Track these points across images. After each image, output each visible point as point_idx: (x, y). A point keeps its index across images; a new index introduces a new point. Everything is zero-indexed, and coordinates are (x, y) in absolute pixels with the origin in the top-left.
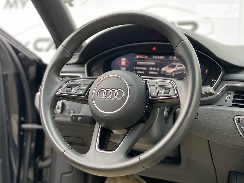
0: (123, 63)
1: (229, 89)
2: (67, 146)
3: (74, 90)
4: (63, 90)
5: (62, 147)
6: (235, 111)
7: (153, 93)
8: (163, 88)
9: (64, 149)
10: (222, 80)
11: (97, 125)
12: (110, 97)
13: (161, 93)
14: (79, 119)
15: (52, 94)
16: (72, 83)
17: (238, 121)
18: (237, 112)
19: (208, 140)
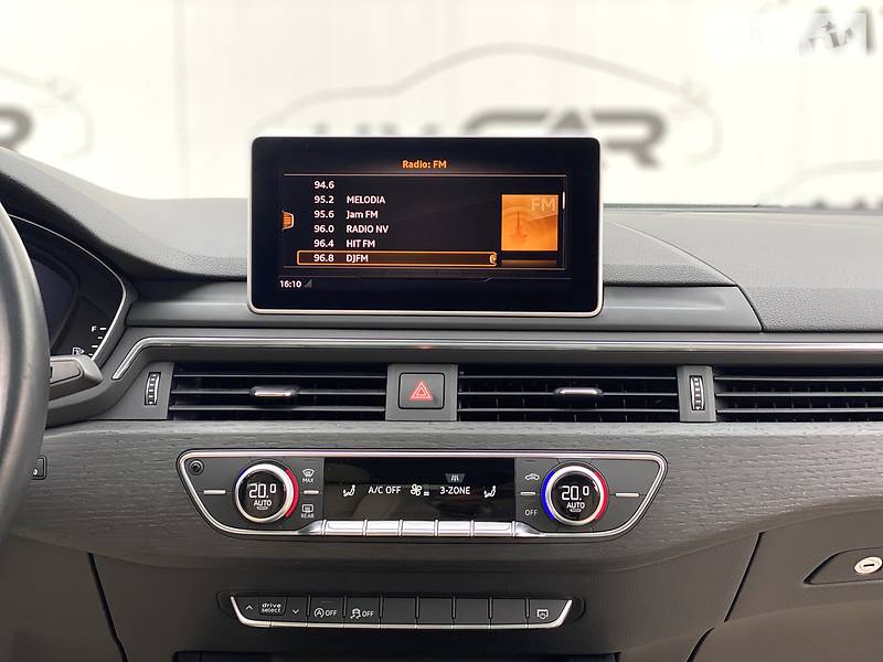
1: (153, 356)
6: (179, 436)
10: (128, 325)
17: (194, 470)
18: (188, 437)
19: (91, 556)
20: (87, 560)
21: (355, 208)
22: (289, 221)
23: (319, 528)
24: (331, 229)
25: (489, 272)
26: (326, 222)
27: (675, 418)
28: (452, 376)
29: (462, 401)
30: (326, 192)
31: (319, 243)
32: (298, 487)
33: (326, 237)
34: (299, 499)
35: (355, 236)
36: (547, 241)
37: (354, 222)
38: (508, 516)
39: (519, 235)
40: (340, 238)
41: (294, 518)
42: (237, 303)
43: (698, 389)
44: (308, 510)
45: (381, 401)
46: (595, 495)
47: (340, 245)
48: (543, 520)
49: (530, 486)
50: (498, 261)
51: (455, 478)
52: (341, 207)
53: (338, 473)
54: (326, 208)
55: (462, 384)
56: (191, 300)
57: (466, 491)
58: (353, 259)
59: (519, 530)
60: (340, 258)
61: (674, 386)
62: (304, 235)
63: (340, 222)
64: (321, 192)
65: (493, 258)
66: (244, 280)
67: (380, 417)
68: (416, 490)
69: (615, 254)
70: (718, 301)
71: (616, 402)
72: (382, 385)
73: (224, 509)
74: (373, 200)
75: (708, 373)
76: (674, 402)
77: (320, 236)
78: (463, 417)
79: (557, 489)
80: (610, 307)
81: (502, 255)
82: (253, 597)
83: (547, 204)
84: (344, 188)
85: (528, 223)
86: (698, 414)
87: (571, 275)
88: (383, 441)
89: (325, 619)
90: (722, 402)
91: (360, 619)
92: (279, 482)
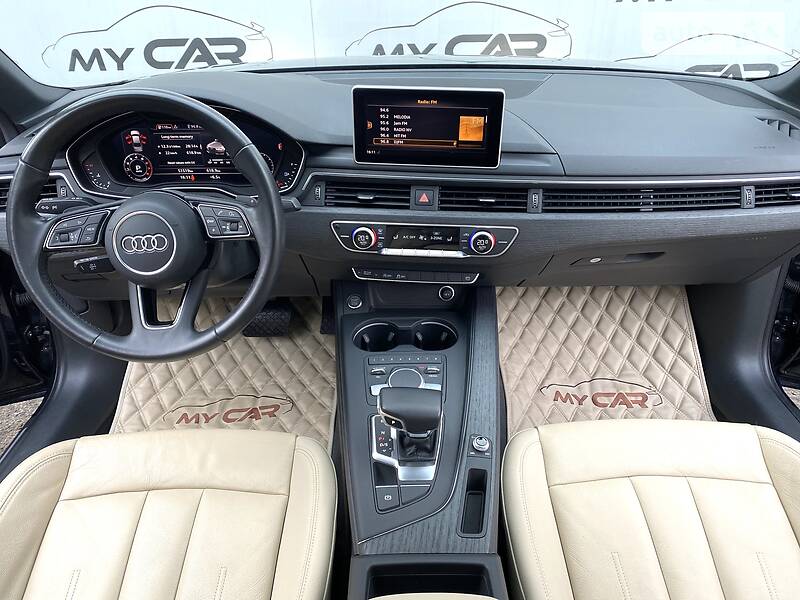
0: (136, 139)
1: (316, 179)
2: (95, 331)
3: (74, 237)
4: (54, 241)
5: (88, 336)
6: (329, 214)
9: (91, 338)
10: (305, 166)
11: (132, 286)
12: (145, 248)
13: (225, 229)
14: (92, 267)
15: (36, 250)
16: (65, 225)
17: (336, 227)
18: (334, 215)
19: (301, 256)
20: (298, 257)
21: (397, 120)
22: (370, 125)
23: (385, 251)
24: (388, 129)
25: (453, 149)
26: (385, 126)
27: (525, 211)
28: (437, 191)
29: (442, 202)
30: (385, 113)
31: (382, 135)
32: (377, 236)
33: (386, 133)
34: (377, 240)
35: (398, 132)
36: (478, 137)
37: (397, 127)
38: (455, 246)
39: (467, 135)
40: (392, 133)
41: (375, 247)
42: (349, 157)
43: (536, 198)
44: (380, 244)
45: (408, 201)
46: (490, 241)
47: (391, 136)
48: (468, 251)
49: (466, 237)
50: (457, 145)
51: (436, 234)
52: (392, 120)
53: (391, 231)
54: (386, 120)
55: (442, 195)
56: (329, 155)
57: (440, 238)
58: (397, 142)
59: (459, 254)
60: (390, 142)
61: (526, 197)
62: (376, 132)
63: (391, 126)
65: (455, 143)
66: (352, 146)
67: (407, 208)
68: (421, 237)
69: (507, 138)
70: (548, 162)
71: (502, 203)
72: (408, 194)
73: (348, 242)
74: (405, 117)
75: (541, 192)
76: (525, 204)
77: (383, 132)
78: (442, 209)
79: (476, 240)
80: (502, 163)
81: (459, 142)
82: (361, 270)
83: (480, 121)
84: (393, 112)
85: (471, 129)
86: (535, 210)
87: (487, 150)
88: (409, 219)
89: (387, 278)
90: (545, 205)
91: (400, 279)
92: (369, 235)
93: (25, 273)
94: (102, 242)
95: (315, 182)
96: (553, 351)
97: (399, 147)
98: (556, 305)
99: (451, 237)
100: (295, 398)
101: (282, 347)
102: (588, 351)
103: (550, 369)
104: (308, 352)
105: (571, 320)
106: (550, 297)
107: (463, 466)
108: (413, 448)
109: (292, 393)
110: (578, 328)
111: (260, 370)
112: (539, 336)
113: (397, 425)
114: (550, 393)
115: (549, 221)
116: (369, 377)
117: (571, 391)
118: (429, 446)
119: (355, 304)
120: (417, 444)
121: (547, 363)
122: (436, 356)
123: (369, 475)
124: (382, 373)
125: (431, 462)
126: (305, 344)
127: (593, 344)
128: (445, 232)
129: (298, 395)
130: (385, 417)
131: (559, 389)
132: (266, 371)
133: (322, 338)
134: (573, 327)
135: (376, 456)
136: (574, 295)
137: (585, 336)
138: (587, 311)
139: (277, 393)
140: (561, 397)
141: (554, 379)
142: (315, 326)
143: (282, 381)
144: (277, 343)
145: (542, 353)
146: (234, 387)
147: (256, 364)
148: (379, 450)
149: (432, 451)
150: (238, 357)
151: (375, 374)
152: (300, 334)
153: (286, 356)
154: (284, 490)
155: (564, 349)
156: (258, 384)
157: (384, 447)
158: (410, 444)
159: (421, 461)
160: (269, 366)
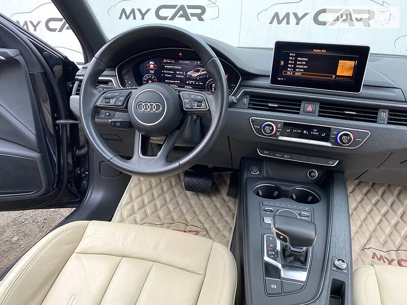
0: (152, 66)
1: (245, 93)
2: (113, 154)
3: (112, 102)
4: (102, 102)
5: (108, 156)
6: (250, 113)
7: (187, 106)
8: (196, 101)
9: (110, 157)
10: (240, 86)
11: (137, 133)
12: (149, 110)
13: (194, 106)
14: (118, 124)
15: (92, 106)
16: (109, 95)
17: (253, 121)
18: (252, 114)
19: (228, 137)
20: (227, 137)
21: (299, 61)
22: (282, 63)
23: (280, 138)
24: (293, 66)
25: (332, 80)
26: (291, 64)
27: (375, 122)
28: (318, 105)
29: (320, 112)
30: (293, 57)
31: (289, 69)
32: (277, 128)
33: (291, 68)
34: (277, 131)
35: (299, 68)
36: (349, 73)
37: (299, 65)
38: (326, 139)
39: (342, 72)
40: (295, 68)
41: (275, 135)
42: (267, 82)
43: (384, 115)
44: (278, 133)
45: (299, 110)
46: (351, 138)
47: (294, 70)
48: (336, 143)
49: (334, 135)
50: (335, 78)
51: (315, 130)
52: (296, 60)
54: (292, 60)
55: (320, 107)
56: (256, 80)
57: (317, 134)
58: (297, 74)
59: (329, 144)
60: (294, 73)
61: (377, 114)
62: (285, 67)
63: (295, 64)
64: (291, 56)
65: (334, 77)
66: (269, 76)
67: (298, 113)
68: (305, 132)
69: (367, 78)
70: (395, 93)
71: (360, 116)
72: (300, 105)
73: (259, 131)
74: (304, 59)
75: (387, 111)
76: (376, 118)
77: (289, 67)
78: (320, 116)
79: (341, 136)
80: (363, 91)
81: (337, 76)
82: (262, 149)
83: (352, 63)
84: (298, 55)
85: (345, 68)
86: (382, 122)
87: (354, 83)
88: (299, 120)
89: (278, 156)
90: (389, 119)
91: (286, 157)
92: (272, 127)
93: (84, 116)
94: (126, 107)
95: (245, 95)
96: (372, 227)
97: (297, 77)
98: (374, 201)
99: (325, 133)
100: (208, 229)
101: (205, 200)
102: (394, 232)
103: (370, 238)
104: (219, 206)
105: (383, 211)
106: (370, 195)
107: (328, 276)
108: (292, 258)
109: (207, 226)
110: (388, 216)
111: (191, 211)
112: (362, 217)
113: (284, 240)
114: (370, 253)
115: (392, 129)
116: (263, 212)
117: (383, 254)
118: (303, 259)
119: (255, 172)
120: (295, 256)
121: (368, 235)
122: (307, 207)
123: (261, 270)
124: (271, 211)
125: (303, 269)
126: (217, 200)
127: (398, 227)
128: (321, 129)
129: (210, 228)
130: (276, 233)
131: (376, 252)
132: (194, 212)
133: (226, 198)
134: (384, 215)
135: (266, 259)
136: (385, 196)
137: (393, 222)
138: (395, 207)
139: (199, 224)
140: (377, 257)
141: (372, 244)
142: (224, 191)
143: (202, 219)
144: (202, 198)
145: (364, 227)
146: (176, 218)
147: (189, 207)
148: (269, 256)
149: (304, 263)
150: (180, 202)
151: (266, 211)
152: (215, 195)
153: (206, 206)
154: (202, 272)
155: (378, 227)
156: (189, 218)
157: (272, 254)
158: (290, 256)
159: (297, 267)
160: (196, 209)
